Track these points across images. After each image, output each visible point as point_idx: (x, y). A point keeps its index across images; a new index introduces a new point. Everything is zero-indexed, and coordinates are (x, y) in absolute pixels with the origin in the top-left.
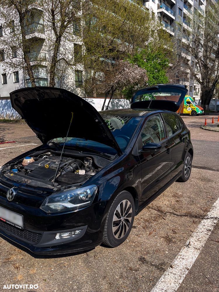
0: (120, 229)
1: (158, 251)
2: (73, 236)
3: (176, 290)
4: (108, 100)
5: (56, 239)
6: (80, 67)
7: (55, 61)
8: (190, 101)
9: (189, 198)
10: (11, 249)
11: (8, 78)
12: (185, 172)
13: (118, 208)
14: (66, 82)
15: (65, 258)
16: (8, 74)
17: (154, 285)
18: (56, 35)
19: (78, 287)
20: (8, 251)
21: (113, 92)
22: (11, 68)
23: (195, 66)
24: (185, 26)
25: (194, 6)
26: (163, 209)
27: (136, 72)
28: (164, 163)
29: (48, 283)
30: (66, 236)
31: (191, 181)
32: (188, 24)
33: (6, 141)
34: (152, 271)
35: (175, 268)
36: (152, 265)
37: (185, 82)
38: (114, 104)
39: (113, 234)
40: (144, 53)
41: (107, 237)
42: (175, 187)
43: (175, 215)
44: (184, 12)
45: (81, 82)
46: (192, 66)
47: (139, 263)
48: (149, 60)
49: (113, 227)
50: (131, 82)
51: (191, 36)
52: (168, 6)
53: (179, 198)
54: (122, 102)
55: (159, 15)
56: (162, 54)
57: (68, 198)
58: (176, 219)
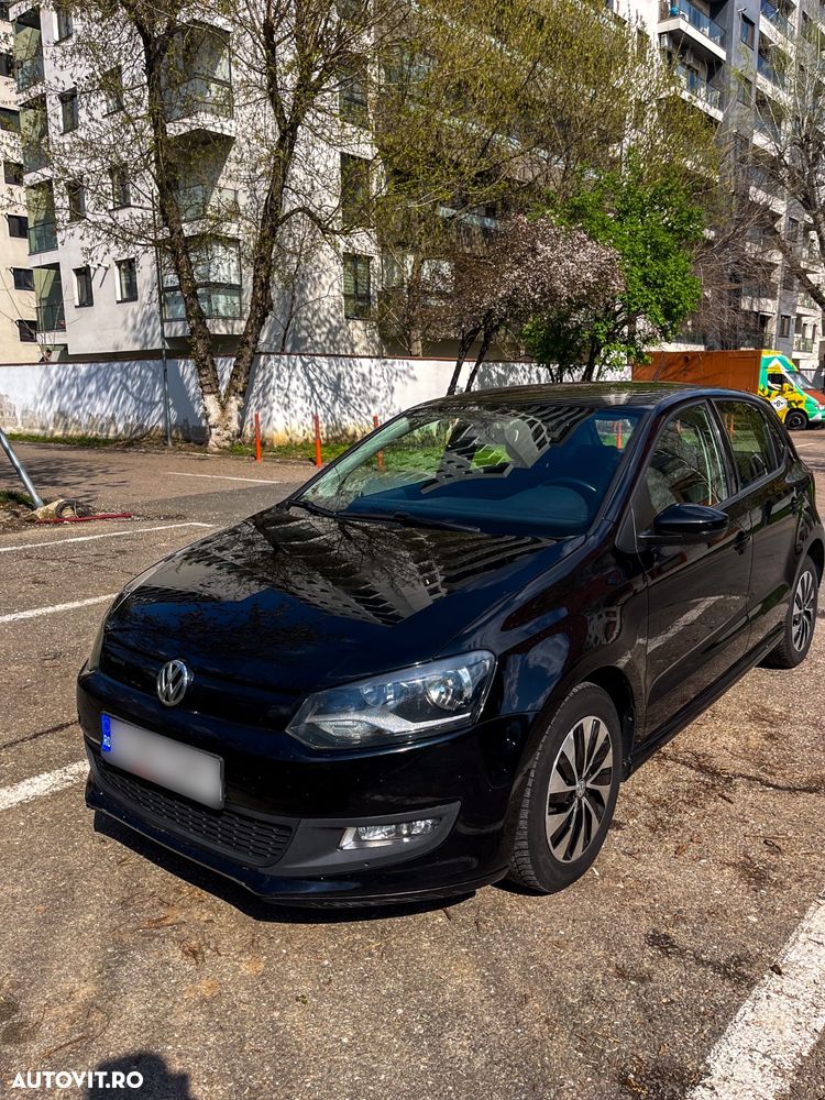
0: (572, 826)
1: (717, 912)
2: (406, 840)
3: (805, 1054)
4: (467, 367)
5: (341, 848)
6: (364, 242)
7: (272, 218)
8: (783, 371)
9: (815, 725)
10: (162, 886)
11: (95, 284)
12: (795, 629)
13: (568, 747)
14: (311, 298)
15: (367, 924)
16: (95, 269)
17: (717, 1034)
18: (280, 119)
19: (428, 1030)
20: (154, 893)
21: (488, 336)
22: (113, 244)
23: (800, 238)
24: (766, 86)
25: (800, 7)
26: (717, 762)
27: (581, 256)
28: (711, 600)
29: (315, 1011)
30: (377, 838)
31: (816, 667)
32: (776, 77)
33: (99, 510)
34: (704, 985)
35: (792, 974)
36: (700, 962)
37: (763, 301)
38: (492, 380)
39: (549, 842)
40: (607, 188)
41: (526, 853)
42: (756, 684)
43: (769, 785)
44: (761, 33)
45: (368, 297)
46: (792, 238)
47: (650, 951)
48: (626, 213)
49: (550, 814)
50: (561, 296)
51: (789, 125)
52: (700, 10)
53: (777, 724)
54: (522, 374)
55: (666, 44)
56: (677, 191)
57: (388, 697)
58: (772, 800)
